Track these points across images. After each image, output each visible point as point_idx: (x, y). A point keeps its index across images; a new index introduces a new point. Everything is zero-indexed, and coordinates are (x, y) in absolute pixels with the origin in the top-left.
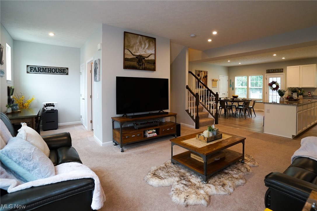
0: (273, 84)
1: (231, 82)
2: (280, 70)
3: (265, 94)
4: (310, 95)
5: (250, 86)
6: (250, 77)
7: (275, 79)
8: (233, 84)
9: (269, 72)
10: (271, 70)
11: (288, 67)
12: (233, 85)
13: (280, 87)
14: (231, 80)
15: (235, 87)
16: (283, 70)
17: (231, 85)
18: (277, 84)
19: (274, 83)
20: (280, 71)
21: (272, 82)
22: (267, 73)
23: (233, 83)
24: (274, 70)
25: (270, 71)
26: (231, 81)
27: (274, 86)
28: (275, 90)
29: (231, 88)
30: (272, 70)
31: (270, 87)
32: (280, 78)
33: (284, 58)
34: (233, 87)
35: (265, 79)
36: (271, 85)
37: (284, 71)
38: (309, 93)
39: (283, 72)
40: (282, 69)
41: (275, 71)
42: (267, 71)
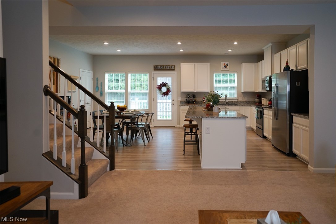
0: (162, 87)
1: (97, 83)
2: (172, 67)
3: (152, 102)
4: (204, 101)
5: (129, 90)
6: (130, 75)
7: (164, 80)
8: (101, 85)
9: (157, 68)
10: (160, 66)
11: (182, 64)
12: (101, 88)
13: (171, 90)
14: (97, 78)
15: (105, 91)
16: (174, 67)
17: (97, 87)
18: (168, 86)
19: (164, 85)
21: (161, 83)
22: (154, 70)
23: (103, 85)
24: (163, 67)
25: (159, 68)
26: (97, 80)
27: (164, 89)
28: (166, 96)
31: (158, 92)
32: (171, 78)
33: (181, 50)
34: (101, 91)
35: (152, 79)
36: (160, 88)
37: (176, 68)
38: (203, 98)
39: (174, 70)
41: (165, 67)
42: (154, 67)
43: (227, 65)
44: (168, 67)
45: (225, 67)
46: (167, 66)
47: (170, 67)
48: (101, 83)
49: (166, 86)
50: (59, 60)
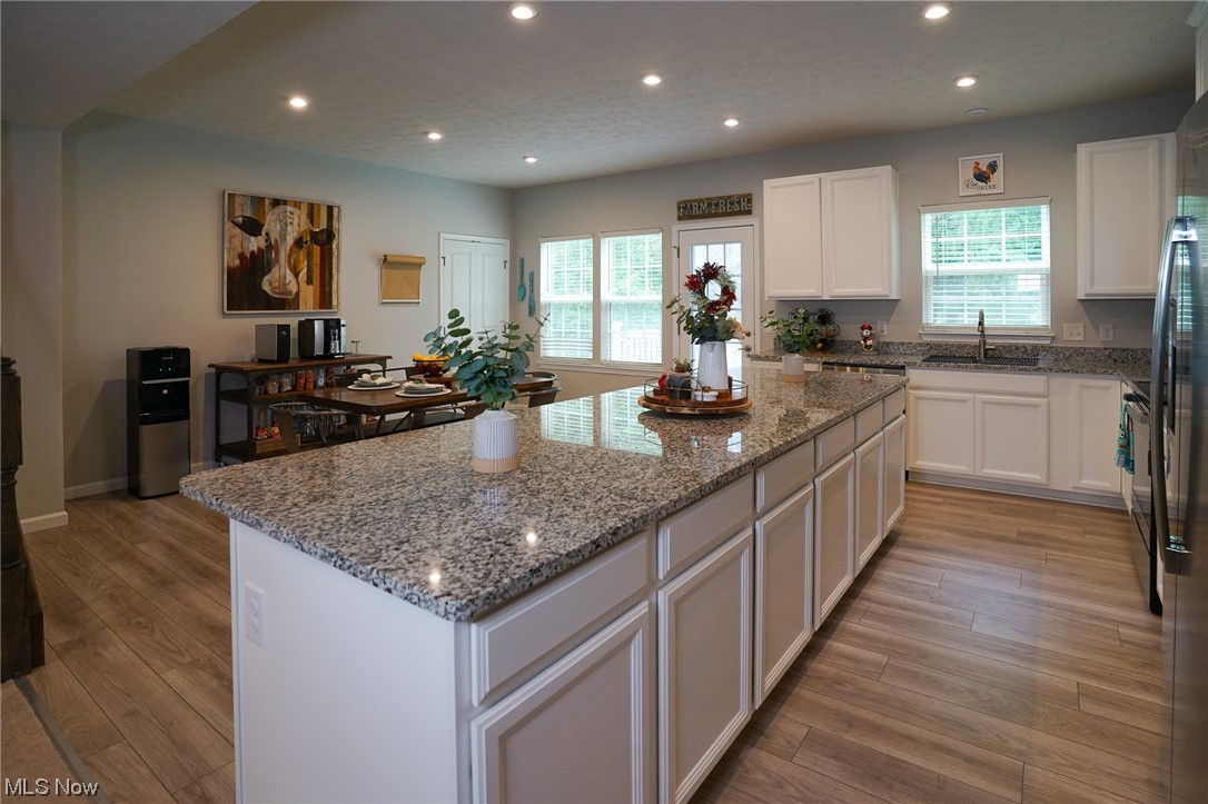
0: (706, 282)
1: (521, 273)
2: (739, 203)
3: (673, 336)
4: (869, 342)
5: (605, 294)
6: (606, 243)
8: (532, 282)
9: (691, 211)
10: (699, 201)
11: (768, 183)
12: (532, 291)
13: (738, 294)
14: (522, 260)
15: (542, 300)
16: (750, 201)
17: (522, 286)
18: (726, 278)
19: (711, 272)
20: (740, 206)
21: (702, 266)
22: (680, 218)
23: (534, 279)
24: (709, 205)
25: (695, 210)
26: (522, 267)
27: (714, 291)
29: (524, 307)
30: (702, 200)
32: (739, 245)
33: (732, 123)
34: (531, 299)
35: (673, 252)
36: (698, 284)
37: (754, 205)
38: (863, 328)
39: (749, 212)
40: (744, 196)
41: (717, 205)
42: (679, 208)
43: (993, 167)
44: (726, 205)
45: (982, 177)
46: (721, 198)
47: (732, 203)
48: (532, 274)
49: (719, 277)
50: (336, 210)
